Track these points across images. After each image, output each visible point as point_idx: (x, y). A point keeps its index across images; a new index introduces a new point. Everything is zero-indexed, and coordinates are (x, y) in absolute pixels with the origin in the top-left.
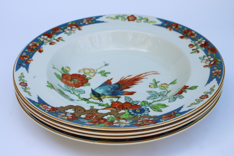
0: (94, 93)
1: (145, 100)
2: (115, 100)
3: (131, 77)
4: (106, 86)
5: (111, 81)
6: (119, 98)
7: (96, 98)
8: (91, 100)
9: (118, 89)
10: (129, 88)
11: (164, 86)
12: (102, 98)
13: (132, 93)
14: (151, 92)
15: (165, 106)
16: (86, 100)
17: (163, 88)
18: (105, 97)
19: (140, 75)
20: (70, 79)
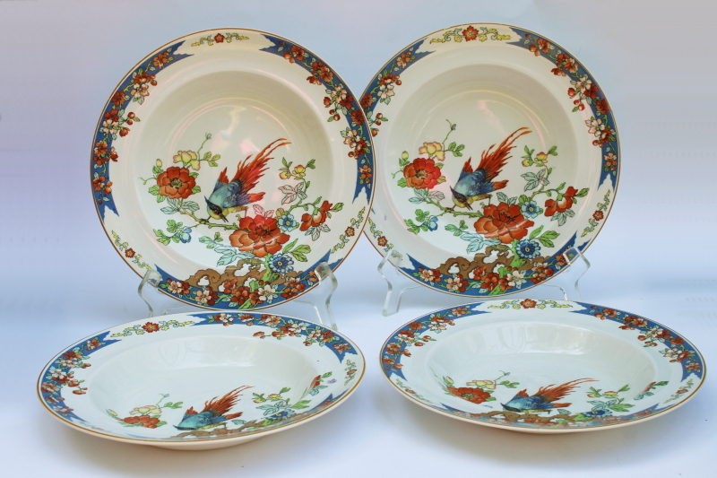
0: (456, 195)
1: (523, 193)
2: (486, 202)
3: (494, 150)
4: (467, 178)
5: (471, 164)
6: (490, 197)
7: (462, 205)
8: (457, 209)
9: (484, 181)
10: (497, 174)
11: (541, 157)
12: (469, 202)
13: (503, 184)
14: (526, 175)
15: (555, 234)
16: (450, 210)
17: (540, 162)
18: (472, 201)
19: (505, 142)
20: (415, 173)
